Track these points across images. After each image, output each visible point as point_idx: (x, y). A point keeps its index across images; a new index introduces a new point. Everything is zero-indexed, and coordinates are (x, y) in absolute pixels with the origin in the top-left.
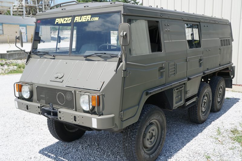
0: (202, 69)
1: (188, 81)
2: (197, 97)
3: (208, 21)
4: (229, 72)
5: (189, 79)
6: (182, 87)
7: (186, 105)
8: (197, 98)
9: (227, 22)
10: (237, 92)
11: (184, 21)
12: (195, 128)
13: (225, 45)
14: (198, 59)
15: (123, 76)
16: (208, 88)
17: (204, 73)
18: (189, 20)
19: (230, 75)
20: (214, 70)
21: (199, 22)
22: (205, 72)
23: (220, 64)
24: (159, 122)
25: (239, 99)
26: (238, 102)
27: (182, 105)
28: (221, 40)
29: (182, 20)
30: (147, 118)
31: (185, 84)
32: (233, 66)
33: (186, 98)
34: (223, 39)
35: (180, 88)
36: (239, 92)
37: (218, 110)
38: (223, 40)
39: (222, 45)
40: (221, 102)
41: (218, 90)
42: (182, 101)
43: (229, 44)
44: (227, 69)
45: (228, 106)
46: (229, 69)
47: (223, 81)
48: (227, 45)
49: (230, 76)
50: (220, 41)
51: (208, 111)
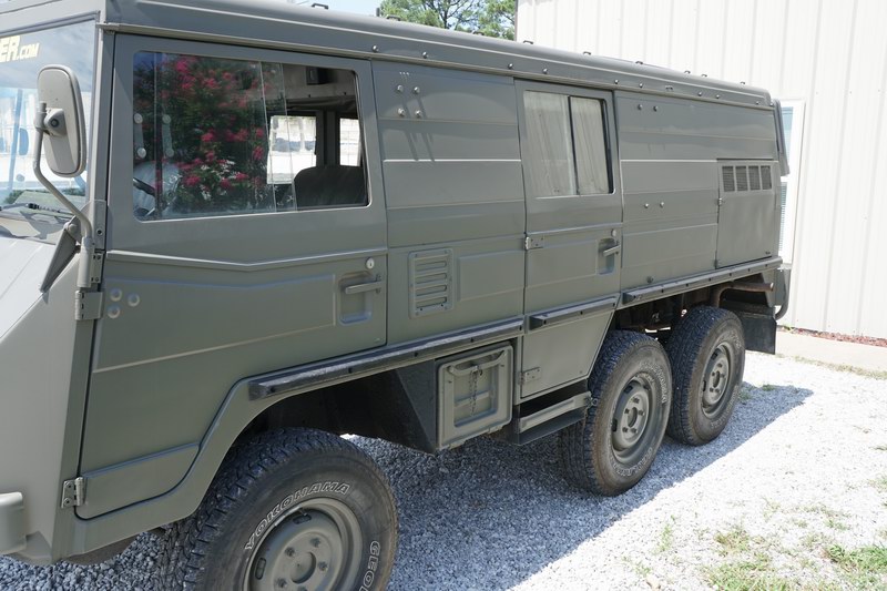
0: (614, 282)
1: (530, 333)
2: (589, 393)
3: (662, 89)
4: (764, 293)
5: (534, 323)
6: (498, 356)
7: (523, 430)
8: (587, 399)
9: (760, 99)
10: (811, 362)
11: (516, 78)
12: (579, 514)
13: (742, 188)
14: (597, 242)
15: (77, 318)
16: (649, 355)
17: (626, 298)
18: (548, 76)
19: (770, 305)
20: (680, 283)
21: (612, 91)
22: (632, 294)
23: (716, 262)
24: (352, 509)
25: (809, 393)
26: (798, 408)
27: (493, 429)
28: (724, 168)
29: (510, 75)
30: (266, 495)
31: (513, 342)
32: (781, 268)
33: (519, 401)
34: (734, 164)
35: (490, 358)
36: (820, 363)
37: (709, 438)
38: (737, 168)
39: (729, 186)
40: (721, 408)
41: (703, 362)
42: (494, 412)
43: (768, 185)
44: (757, 278)
45: (754, 420)
46: (766, 281)
47: (730, 325)
48: (755, 187)
49: (767, 306)
50: (721, 169)
51: (649, 443)
